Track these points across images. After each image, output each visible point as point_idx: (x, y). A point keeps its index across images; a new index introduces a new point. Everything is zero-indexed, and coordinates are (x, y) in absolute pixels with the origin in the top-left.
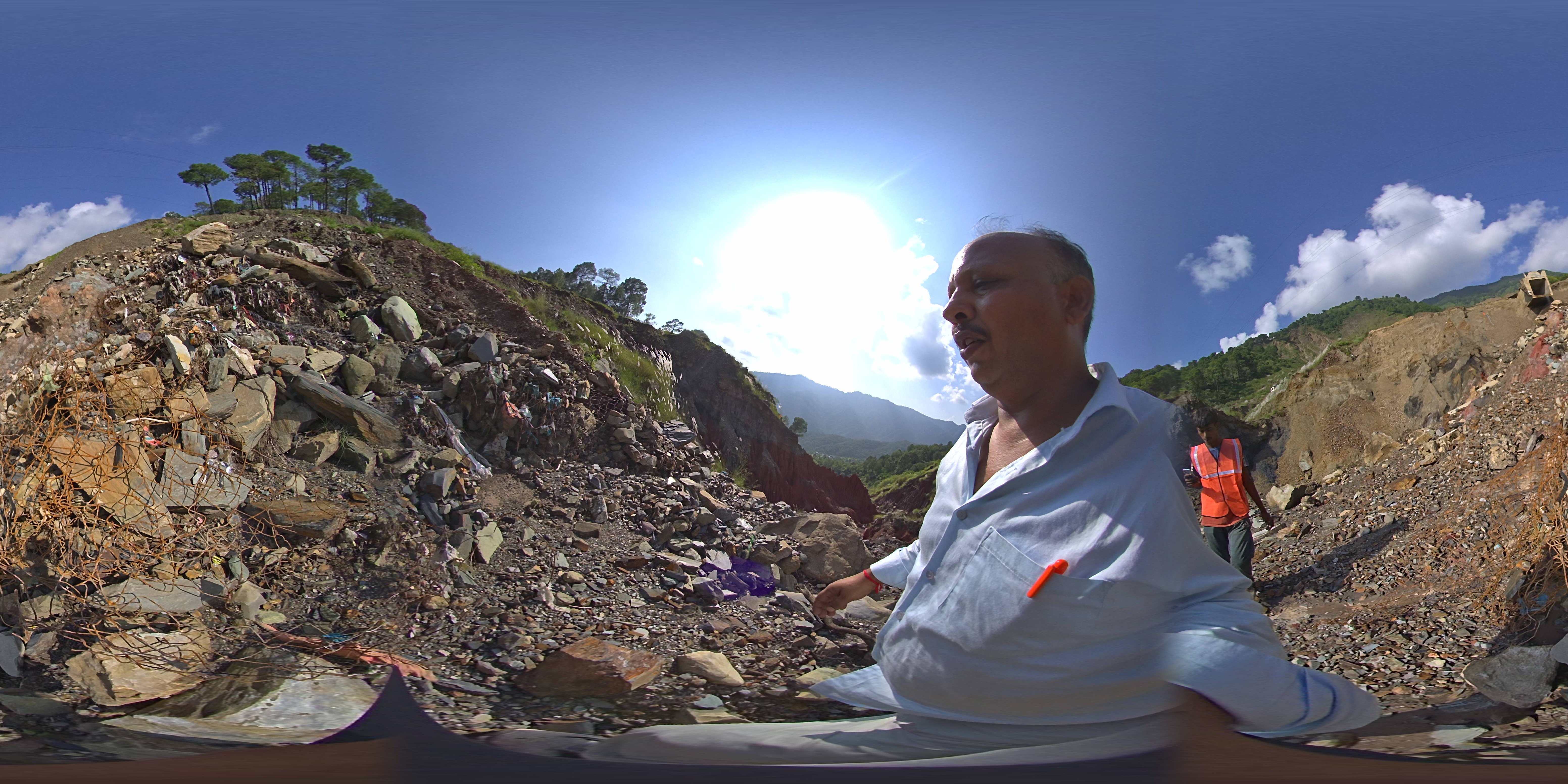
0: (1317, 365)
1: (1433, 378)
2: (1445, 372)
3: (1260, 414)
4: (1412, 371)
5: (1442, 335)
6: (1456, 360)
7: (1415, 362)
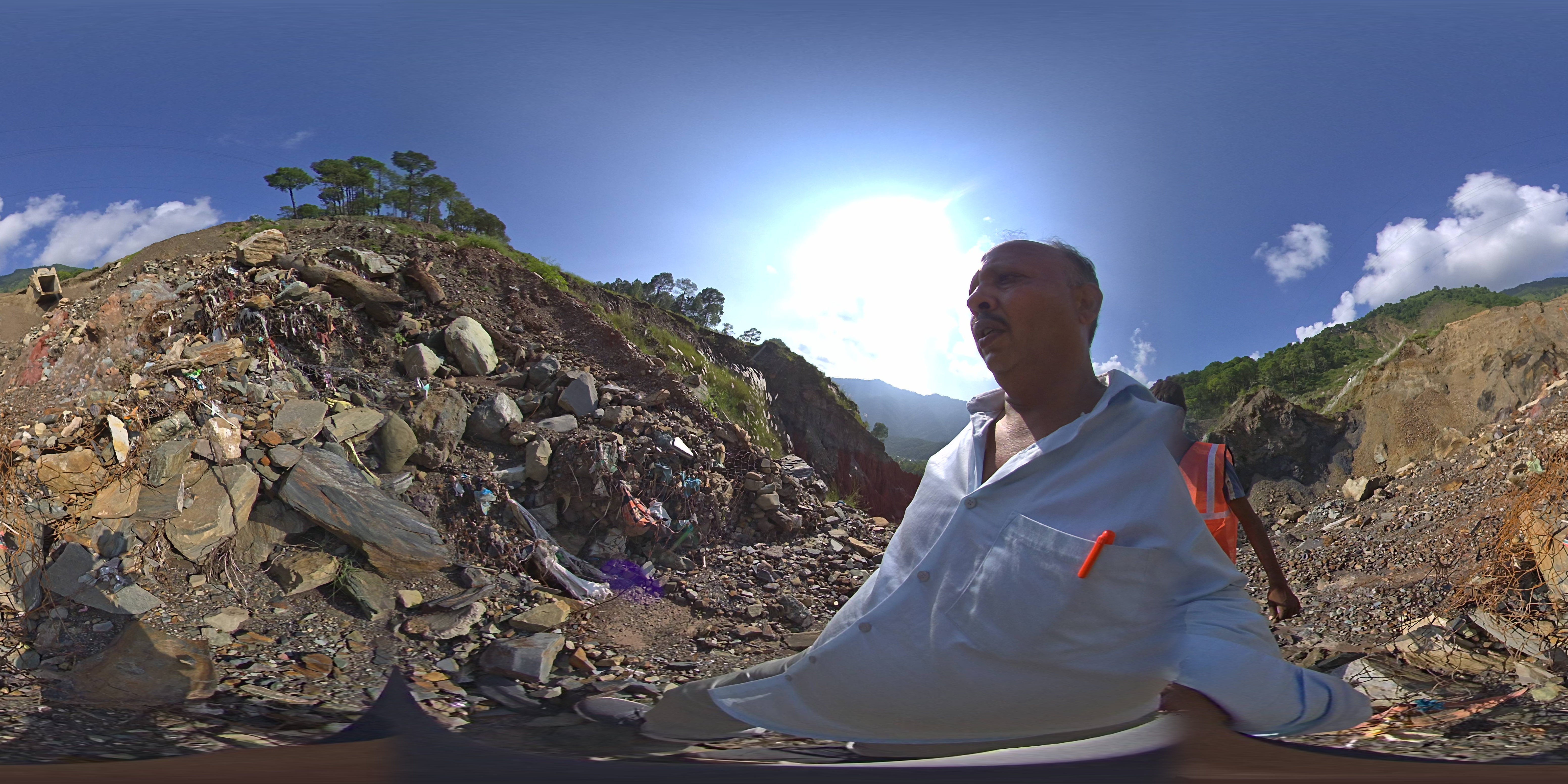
0: (1393, 357)
1: (1506, 373)
2: (1518, 367)
3: (1337, 407)
4: (1486, 365)
5: (1517, 330)
6: (1530, 355)
7: (1490, 356)
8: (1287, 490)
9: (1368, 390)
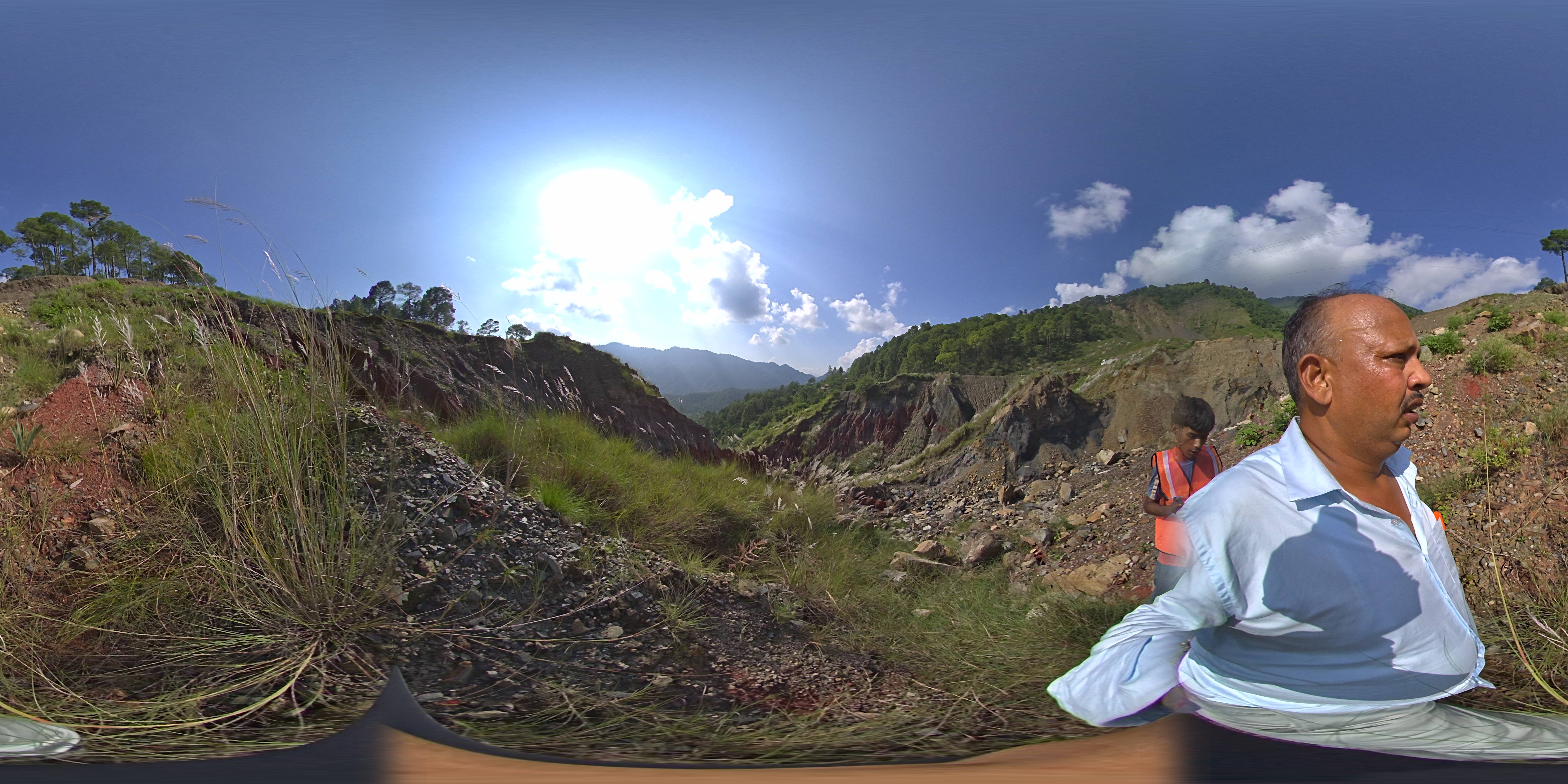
0: (1145, 361)
1: (1228, 396)
3: (1092, 389)
5: (1247, 363)
7: (1222, 379)
8: (1062, 451)
9: (1121, 384)
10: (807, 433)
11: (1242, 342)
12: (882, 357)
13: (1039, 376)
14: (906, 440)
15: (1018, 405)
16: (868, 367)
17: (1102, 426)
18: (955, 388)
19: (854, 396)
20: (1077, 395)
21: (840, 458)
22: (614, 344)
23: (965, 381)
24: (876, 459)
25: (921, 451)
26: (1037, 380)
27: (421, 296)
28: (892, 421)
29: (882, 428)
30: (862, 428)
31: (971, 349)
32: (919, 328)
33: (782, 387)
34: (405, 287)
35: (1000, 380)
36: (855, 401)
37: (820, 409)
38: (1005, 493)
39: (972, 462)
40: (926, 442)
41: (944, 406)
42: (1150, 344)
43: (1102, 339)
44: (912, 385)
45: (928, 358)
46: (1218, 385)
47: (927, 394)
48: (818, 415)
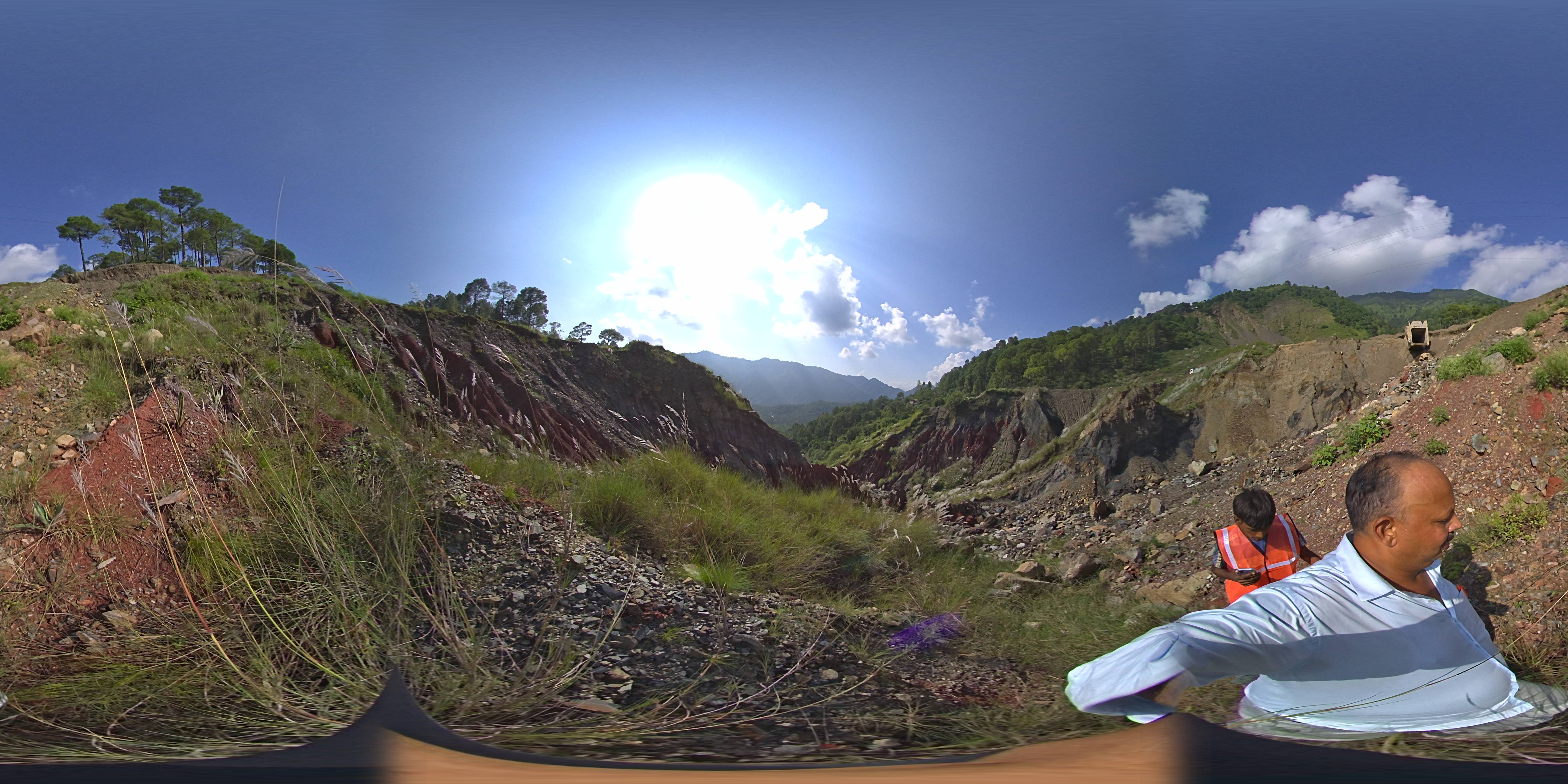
0: (1232, 368)
1: (1314, 400)
2: (1324, 398)
3: (1182, 400)
5: (1332, 365)
6: (1335, 390)
7: (1306, 383)
8: (1151, 464)
9: (1210, 393)
10: (896, 448)
11: (1325, 345)
12: (971, 371)
13: (1126, 389)
14: (995, 455)
15: (1106, 420)
16: (957, 382)
17: (1193, 436)
18: (1044, 403)
19: (943, 412)
20: (1165, 407)
21: (929, 474)
22: (705, 353)
23: (1054, 395)
24: (965, 475)
25: (1011, 467)
26: (1124, 394)
27: (516, 295)
28: (981, 436)
29: (971, 444)
30: (951, 444)
31: (1059, 363)
32: (1007, 342)
33: (871, 401)
34: (500, 285)
35: (1088, 393)
36: (945, 417)
37: (909, 424)
38: (1097, 509)
39: (1063, 477)
40: (1015, 457)
41: (1033, 421)
42: (1237, 350)
43: (1190, 347)
44: (1001, 400)
45: (1017, 373)
46: (1303, 389)
47: (1016, 409)
48: (907, 430)
